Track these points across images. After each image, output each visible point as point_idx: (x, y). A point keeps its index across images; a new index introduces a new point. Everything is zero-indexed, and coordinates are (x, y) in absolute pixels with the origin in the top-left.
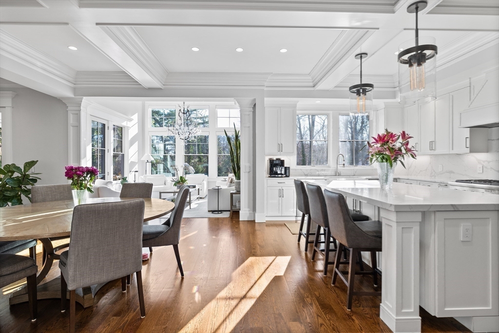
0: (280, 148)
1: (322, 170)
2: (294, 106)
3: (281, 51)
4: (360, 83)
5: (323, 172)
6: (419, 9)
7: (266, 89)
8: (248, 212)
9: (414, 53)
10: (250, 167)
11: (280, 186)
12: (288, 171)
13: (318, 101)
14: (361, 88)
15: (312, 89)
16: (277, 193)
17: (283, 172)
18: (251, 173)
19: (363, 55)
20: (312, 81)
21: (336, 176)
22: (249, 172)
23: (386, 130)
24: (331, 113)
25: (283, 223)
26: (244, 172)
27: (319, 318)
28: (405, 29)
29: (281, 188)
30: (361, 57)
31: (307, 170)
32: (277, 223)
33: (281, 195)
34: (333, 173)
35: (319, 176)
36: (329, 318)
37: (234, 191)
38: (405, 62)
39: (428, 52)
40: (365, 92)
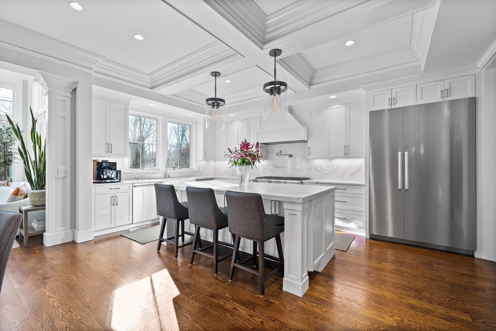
0: (109, 149)
1: (153, 173)
2: (128, 104)
3: (135, 36)
4: (214, 97)
5: (153, 175)
6: (277, 55)
7: (94, 74)
8: (62, 232)
9: (273, 86)
10: (65, 171)
11: (113, 193)
12: (119, 175)
13: (152, 104)
14: (216, 102)
15: (150, 90)
16: (108, 201)
17: (113, 176)
18: (68, 179)
19: (217, 74)
20: (150, 82)
21: (166, 178)
22: (64, 178)
23: (245, 140)
24: (160, 118)
25: (119, 234)
26: (56, 179)
27: (254, 318)
28: (257, 66)
29: (113, 195)
30: (216, 75)
31: (137, 173)
32: (111, 236)
33: (114, 203)
34: (163, 176)
35: (150, 179)
36: (260, 312)
37: (29, 207)
38: (267, 91)
39: (282, 87)
40: (218, 105)
